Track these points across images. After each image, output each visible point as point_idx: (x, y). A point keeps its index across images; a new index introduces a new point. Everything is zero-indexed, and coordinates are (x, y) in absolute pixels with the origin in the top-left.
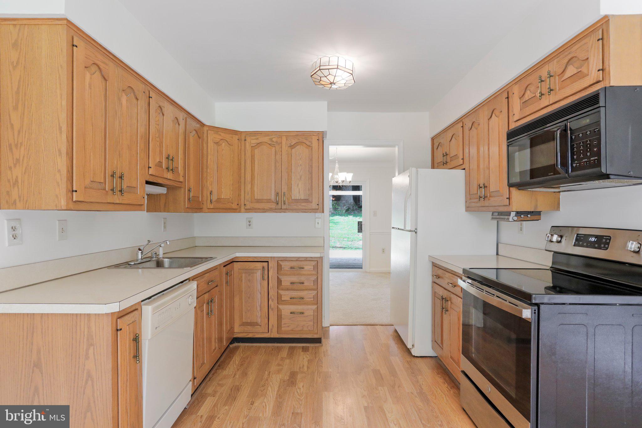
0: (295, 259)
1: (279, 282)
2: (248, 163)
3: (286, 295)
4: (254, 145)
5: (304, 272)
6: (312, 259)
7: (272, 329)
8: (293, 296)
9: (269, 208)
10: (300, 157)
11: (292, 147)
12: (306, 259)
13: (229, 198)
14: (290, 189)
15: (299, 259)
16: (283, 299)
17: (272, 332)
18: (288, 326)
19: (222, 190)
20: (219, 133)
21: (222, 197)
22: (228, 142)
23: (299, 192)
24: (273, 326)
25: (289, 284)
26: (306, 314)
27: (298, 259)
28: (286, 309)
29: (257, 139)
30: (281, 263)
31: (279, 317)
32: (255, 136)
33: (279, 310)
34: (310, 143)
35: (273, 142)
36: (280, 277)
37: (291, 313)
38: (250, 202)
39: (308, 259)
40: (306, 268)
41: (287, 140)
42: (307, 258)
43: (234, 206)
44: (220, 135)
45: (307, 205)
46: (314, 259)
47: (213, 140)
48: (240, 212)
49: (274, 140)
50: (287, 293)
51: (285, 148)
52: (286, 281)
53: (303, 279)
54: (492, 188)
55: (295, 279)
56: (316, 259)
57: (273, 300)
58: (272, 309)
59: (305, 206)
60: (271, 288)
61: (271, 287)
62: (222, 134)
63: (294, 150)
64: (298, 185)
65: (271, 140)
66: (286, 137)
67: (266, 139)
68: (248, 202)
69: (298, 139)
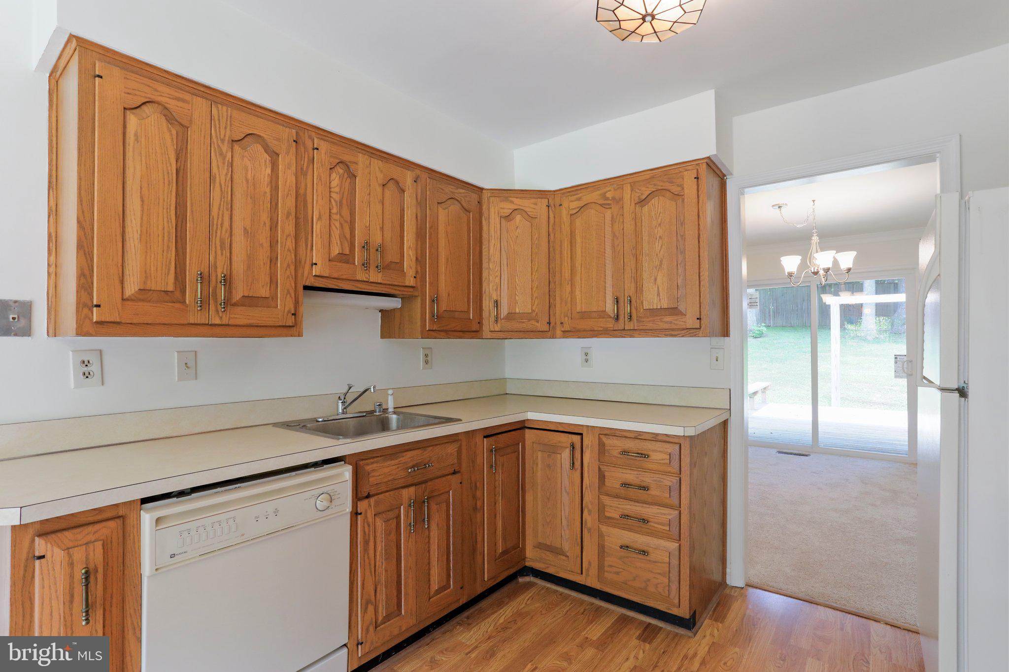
0: (632, 435)
1: (602, 477)
2: (566, 246)
3: (615, 508)
4: (574, 211)
5: (650, 466)
6: (668, 439)
7: (588, 570)
8: (627, 513)
9: (602, 329)
10: (659, 220)
11: (642, 202)
12: (655, 438)
13: (530, 311)
14: (639, 289)
15: (640, 435)
16: (607, 514)
17: (589, 576)
18: (617, 573)
19: (517, 298)
20: (510, 199)
21: (517, 311)
22: (529, 213)
23: (658, 295)
24: (590, 564)
25: (618, 486)
26: (653, 556)
27: (638, 436)
28: (617, 536)
29: (579, 199)
30: (604, 439)
31: (602, 550)
32: (576, 195)
33: (601, 536)
34: (679, 189)
35: (607, 199)
36: (603, 468)
37: (621, 547)
38: (570, 319)
39: (660, 438)
40: (655, 456)
41: (632, 190)
42: (657, 435)
43: (542, 326)
44: (512, 202)
45: (676, 320)
46: (671, 440)
47: (498, 214)
48: (553, 337)
49: (609, 195)
50: (615, 503)
51: (628, 206)
52: (616, 477)
53: (648, 479)
55: (631, 476)
56: (676, 441)
57: (590, 512)
58: (589, 530)
59: (671, 323)
60: (586, 488)
61: (586, 485)
62: (515, 200)
63: (646, 209)
64: (656, 280)
65: (604, 196)
66: (631, 185)
67: (595, 196)
68: (566, 319)
69: (655, 185)
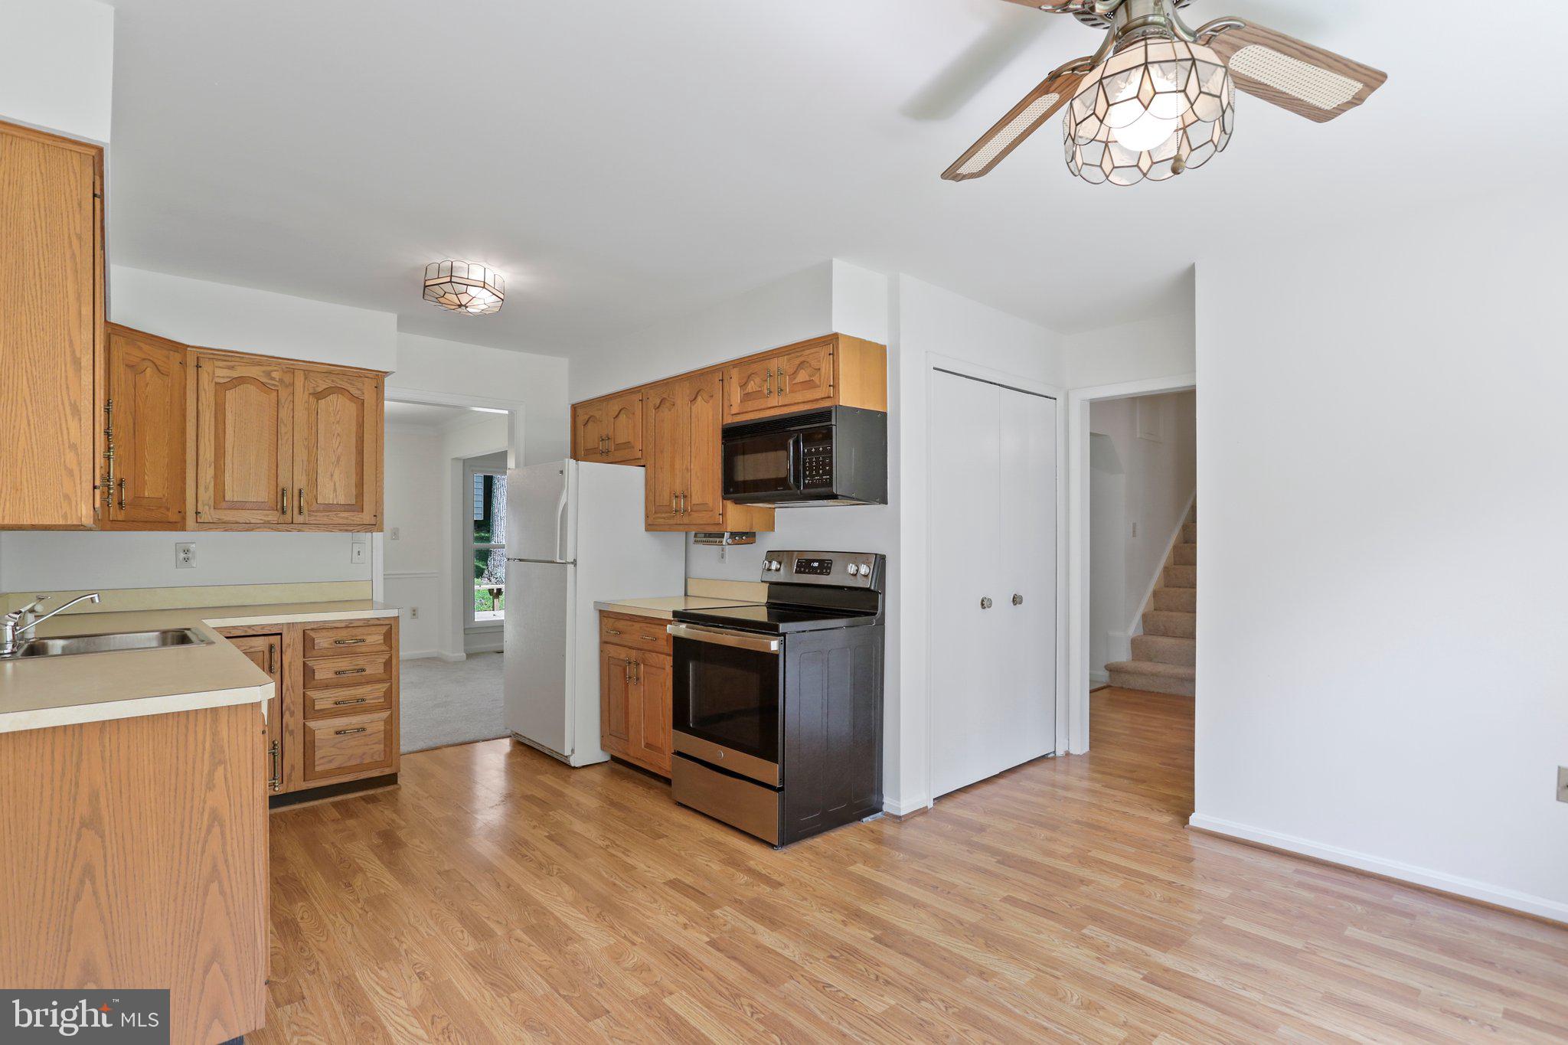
0: (343, 625)
1: (308, 673)
2: (207, 418)
3: (323, 700)
4: (222, 381)
5: (364, 649)
6: (378, 622)
7: (290, 776)
8: (340, 699)
9: (262, 522)
10: (338, 417)
11: (319, 396)
12: (368, 624)
13: (161, 495)
14: (314, 482)
15: (351, 623)
16: (317, 708)
17: (291, 780)
18: (330, 761)
19: (146, 478)
20: (138, 343)
21: (146, 494)
22: (159, 367)
23: (335, 490)
24: (293, 767)
25: (331, 675)
26: (369, 731)
27: (349, 625)
28: (323, 728)
29: (231, 368)
30: (312, 634)
31: (309, 745)
32: (225, 361)
33: (306, 731)
34: (359, 392)
35: (273, 379)
36: (310, 664)
37: (338, 733)
38: (212, 508)
39: (371, 623)
40: (370, 639)
41: (306, 379)
42: (368, 620)
43: (173, 516)
44: (140, 348)
45: (353, 516)
46: (382, 622)
47: (123, 360)
48: (183, 529)
49: (274, 375)
50: (327, 693)
51: (301, 396)
52: (324, 671)
53: (360, 662)
54: (696, 499)
55: (343, 664)
56: (388, 622)
57: (292, 714)
58: (292, 733)
59: (347, 518)
60: (288, 690)
61: (287, 686)
62: (146, 347)
63: (322, 402)
64: (332, 475)
65: (268, 374)
66: (305, 374)
67: (254, 372)
68: (207, 507)
69: (333, 381)
